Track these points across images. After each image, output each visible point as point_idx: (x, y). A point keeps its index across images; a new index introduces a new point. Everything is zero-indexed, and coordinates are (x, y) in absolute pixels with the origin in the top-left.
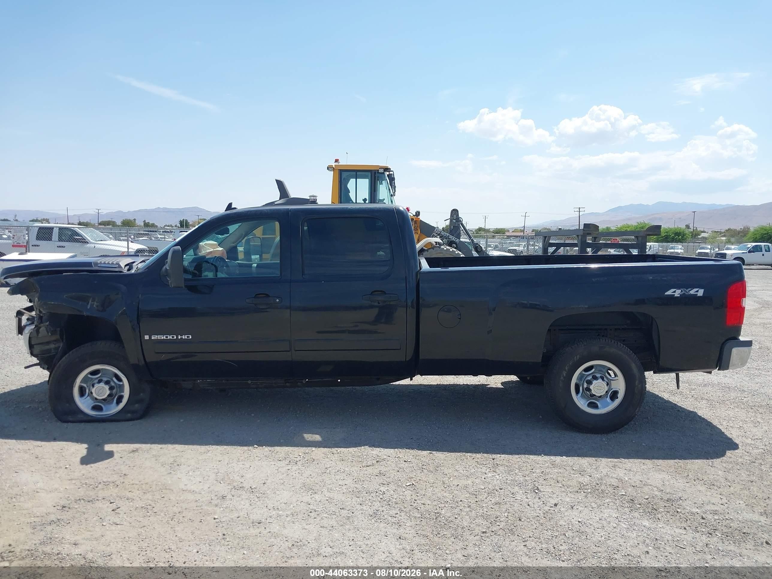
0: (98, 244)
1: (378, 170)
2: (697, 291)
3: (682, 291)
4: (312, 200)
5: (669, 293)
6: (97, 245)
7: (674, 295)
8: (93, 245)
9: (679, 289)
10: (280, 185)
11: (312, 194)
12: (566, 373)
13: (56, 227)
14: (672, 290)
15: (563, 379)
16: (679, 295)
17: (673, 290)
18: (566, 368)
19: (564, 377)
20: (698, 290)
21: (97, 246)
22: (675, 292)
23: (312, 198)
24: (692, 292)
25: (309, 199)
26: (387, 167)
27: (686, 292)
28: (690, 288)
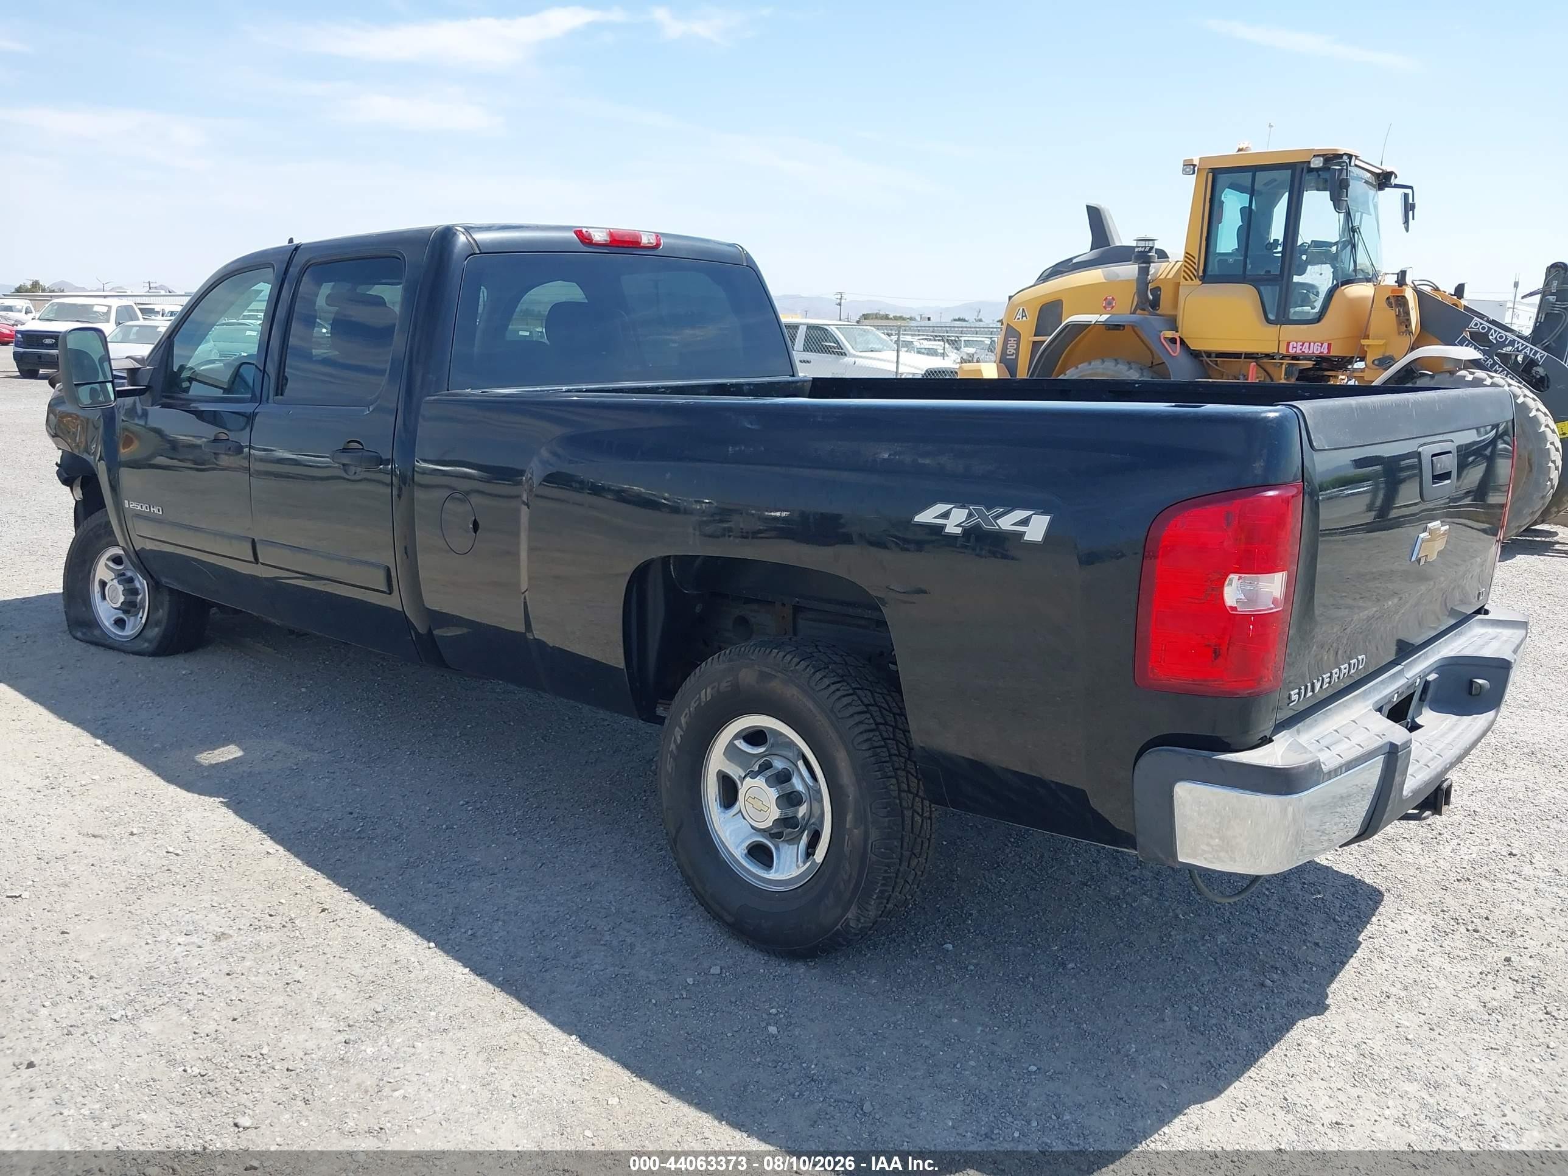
0: (861, 357)
1: (1309, 162)
2: (1025, 522)
3: (970, 515)
4: (1140, 249)
5: (927, 516)
6: (861, 359)
7: (943, 527)
8: (853, 360)
9: (963, 507)
10: (1096, 216)
11: (1142, 236)
12: (682, 733)
13: (804, 324)
14: (939, 505)
15: (675, 751)
16: (959, 530)
17: (941, 508)
18: (683, 721)
19: (678, 747)
20: (1032, 515)
21: (859, 361)
22: (946, 515)
23: (1142, 244)
24: (1007, 523)
25: (1134, 248)
26: (1336, 150)
27: (985, 518)
28: (1001, 506)
